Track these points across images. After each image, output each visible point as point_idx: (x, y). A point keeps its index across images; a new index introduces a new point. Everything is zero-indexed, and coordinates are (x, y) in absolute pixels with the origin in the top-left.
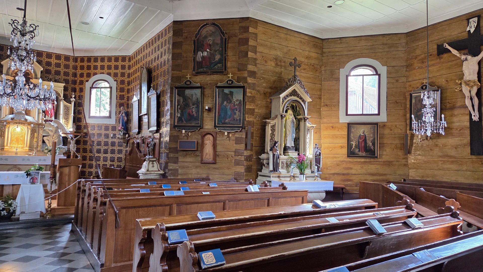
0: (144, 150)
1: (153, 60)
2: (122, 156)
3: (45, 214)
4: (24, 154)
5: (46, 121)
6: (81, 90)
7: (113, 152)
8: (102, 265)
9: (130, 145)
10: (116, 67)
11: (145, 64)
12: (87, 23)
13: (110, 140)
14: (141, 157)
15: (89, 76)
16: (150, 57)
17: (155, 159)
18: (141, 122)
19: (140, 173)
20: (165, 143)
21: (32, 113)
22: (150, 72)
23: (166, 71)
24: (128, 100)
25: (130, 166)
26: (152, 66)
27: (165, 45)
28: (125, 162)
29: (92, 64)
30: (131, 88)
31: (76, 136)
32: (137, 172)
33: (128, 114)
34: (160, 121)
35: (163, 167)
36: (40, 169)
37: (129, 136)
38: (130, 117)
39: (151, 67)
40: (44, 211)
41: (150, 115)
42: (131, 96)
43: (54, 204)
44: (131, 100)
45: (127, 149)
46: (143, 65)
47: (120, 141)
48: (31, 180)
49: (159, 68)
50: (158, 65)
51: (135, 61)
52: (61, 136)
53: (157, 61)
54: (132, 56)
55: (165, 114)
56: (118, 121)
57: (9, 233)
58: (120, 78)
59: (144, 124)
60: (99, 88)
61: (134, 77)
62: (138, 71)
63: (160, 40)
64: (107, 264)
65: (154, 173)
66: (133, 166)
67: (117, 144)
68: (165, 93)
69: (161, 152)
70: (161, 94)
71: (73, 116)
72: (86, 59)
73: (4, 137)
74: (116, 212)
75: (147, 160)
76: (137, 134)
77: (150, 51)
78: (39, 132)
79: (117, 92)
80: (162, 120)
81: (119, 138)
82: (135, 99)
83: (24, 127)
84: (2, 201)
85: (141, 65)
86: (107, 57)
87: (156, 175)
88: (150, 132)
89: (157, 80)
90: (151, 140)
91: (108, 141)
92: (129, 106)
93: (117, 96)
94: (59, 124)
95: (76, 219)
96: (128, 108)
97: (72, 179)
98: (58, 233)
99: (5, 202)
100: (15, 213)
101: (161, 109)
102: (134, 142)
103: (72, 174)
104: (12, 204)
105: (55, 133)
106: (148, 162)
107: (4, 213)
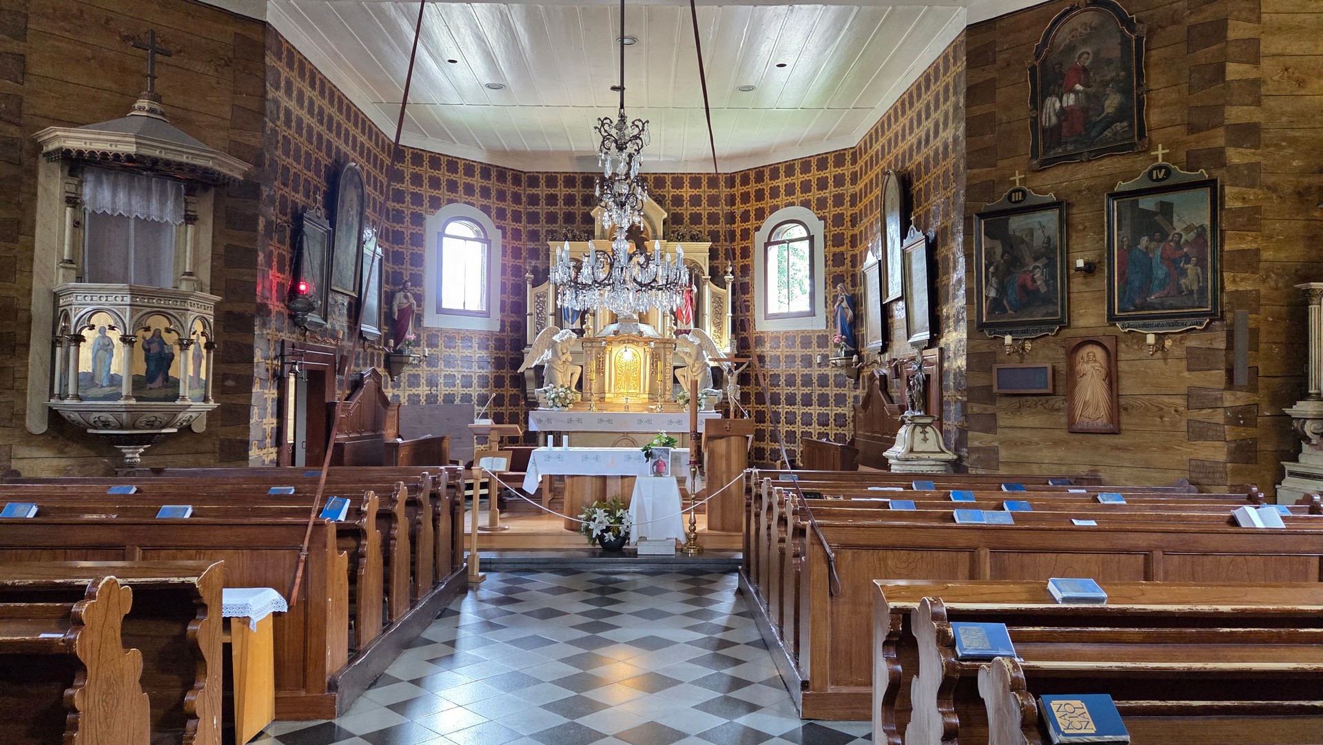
0: (899, 394)
1: (915, 147)
2: (846, 410)
3: (685, 545)
4: (641, 409)
5: (678, 333)
6: (746, 253)
7: (823, 400)
8: (805, 685)
9: (864, 382)
10: (822, 184)
11: (893, 162)
12: (749, 87)
13: (815, 372)
14: (893, 414)
15: (760, 215)
16: (905, 142)
17: (929, 420)
18: (890, 321)
19: (892, 458)
20: (955, 375)
21: (651, 320)
22: (905, 182)
23: (950, 174)
24: (854, 265)
25: (867, 437)
26: (910, 166)
27: (946, 99)
28: (854, 426)
29: (767, 185)
30: (861, 232)
31: (738, 366)
32: (884, 454)
33: (856, 303)
34: (939, 313)
35: (953, 442)
36: (670, 442)
37: (860, 359)
38: (860, 308)
39: (909, 169)
40: (683, 540)
41: (912, 301)
42: (861, 252)
43: (702, 526)
44: (862, 263)
45: (858, 392)
46: (889, 166)
47: (838, 373)
48: (655, 468)
49: (931, 167)
50: (927, 159)
51: (868, 158)
52: (708, 366)
53: (924, 150)
54: (860, 148)
55: (951, 295)
56: (831, 320)
57: (621, 581)
58: (831, 211)
59: (896, 325)
60: (784, 242)
61: (866, 201)
62: (877, 185)
63: (933, 87)
64: (817, 684)
65: (929, 459)
66: (874, 438)
67: (831, 381)
68: (949, 236)
69: (945, 399)
70: (939, 238)
71: (732, 317)
72: (752, 176)
73: (604, 373)
74: (828, 556)
75: (907, 421)
76: (880, 353)
77: (904, 126)
78: (665, 360)
79: (825, 247)
80: (945, 310)
81: (835, 364)
82: (871, 259)
83: (637, 349)
84: (605, 511)
85: (884, 168)
86: (800, 161)
87: (933, 463)
88: (914, 345)
89: (926, 201)
90: (916, 367)
91: (811, 375)
92: (857, 280)
93: (826, 256)
94: (703, 337)
95: (746, 561)
96: (854, 285)
97: (734, 468)
98: (712, 591)
99: (611, 513)
100: (629, 539)
101: (938, 280)
102: (872, 374)
103: (734, 457)
104: (622, 518)
105: (697, 359)
106: (912, 426)
107: (609, 536)
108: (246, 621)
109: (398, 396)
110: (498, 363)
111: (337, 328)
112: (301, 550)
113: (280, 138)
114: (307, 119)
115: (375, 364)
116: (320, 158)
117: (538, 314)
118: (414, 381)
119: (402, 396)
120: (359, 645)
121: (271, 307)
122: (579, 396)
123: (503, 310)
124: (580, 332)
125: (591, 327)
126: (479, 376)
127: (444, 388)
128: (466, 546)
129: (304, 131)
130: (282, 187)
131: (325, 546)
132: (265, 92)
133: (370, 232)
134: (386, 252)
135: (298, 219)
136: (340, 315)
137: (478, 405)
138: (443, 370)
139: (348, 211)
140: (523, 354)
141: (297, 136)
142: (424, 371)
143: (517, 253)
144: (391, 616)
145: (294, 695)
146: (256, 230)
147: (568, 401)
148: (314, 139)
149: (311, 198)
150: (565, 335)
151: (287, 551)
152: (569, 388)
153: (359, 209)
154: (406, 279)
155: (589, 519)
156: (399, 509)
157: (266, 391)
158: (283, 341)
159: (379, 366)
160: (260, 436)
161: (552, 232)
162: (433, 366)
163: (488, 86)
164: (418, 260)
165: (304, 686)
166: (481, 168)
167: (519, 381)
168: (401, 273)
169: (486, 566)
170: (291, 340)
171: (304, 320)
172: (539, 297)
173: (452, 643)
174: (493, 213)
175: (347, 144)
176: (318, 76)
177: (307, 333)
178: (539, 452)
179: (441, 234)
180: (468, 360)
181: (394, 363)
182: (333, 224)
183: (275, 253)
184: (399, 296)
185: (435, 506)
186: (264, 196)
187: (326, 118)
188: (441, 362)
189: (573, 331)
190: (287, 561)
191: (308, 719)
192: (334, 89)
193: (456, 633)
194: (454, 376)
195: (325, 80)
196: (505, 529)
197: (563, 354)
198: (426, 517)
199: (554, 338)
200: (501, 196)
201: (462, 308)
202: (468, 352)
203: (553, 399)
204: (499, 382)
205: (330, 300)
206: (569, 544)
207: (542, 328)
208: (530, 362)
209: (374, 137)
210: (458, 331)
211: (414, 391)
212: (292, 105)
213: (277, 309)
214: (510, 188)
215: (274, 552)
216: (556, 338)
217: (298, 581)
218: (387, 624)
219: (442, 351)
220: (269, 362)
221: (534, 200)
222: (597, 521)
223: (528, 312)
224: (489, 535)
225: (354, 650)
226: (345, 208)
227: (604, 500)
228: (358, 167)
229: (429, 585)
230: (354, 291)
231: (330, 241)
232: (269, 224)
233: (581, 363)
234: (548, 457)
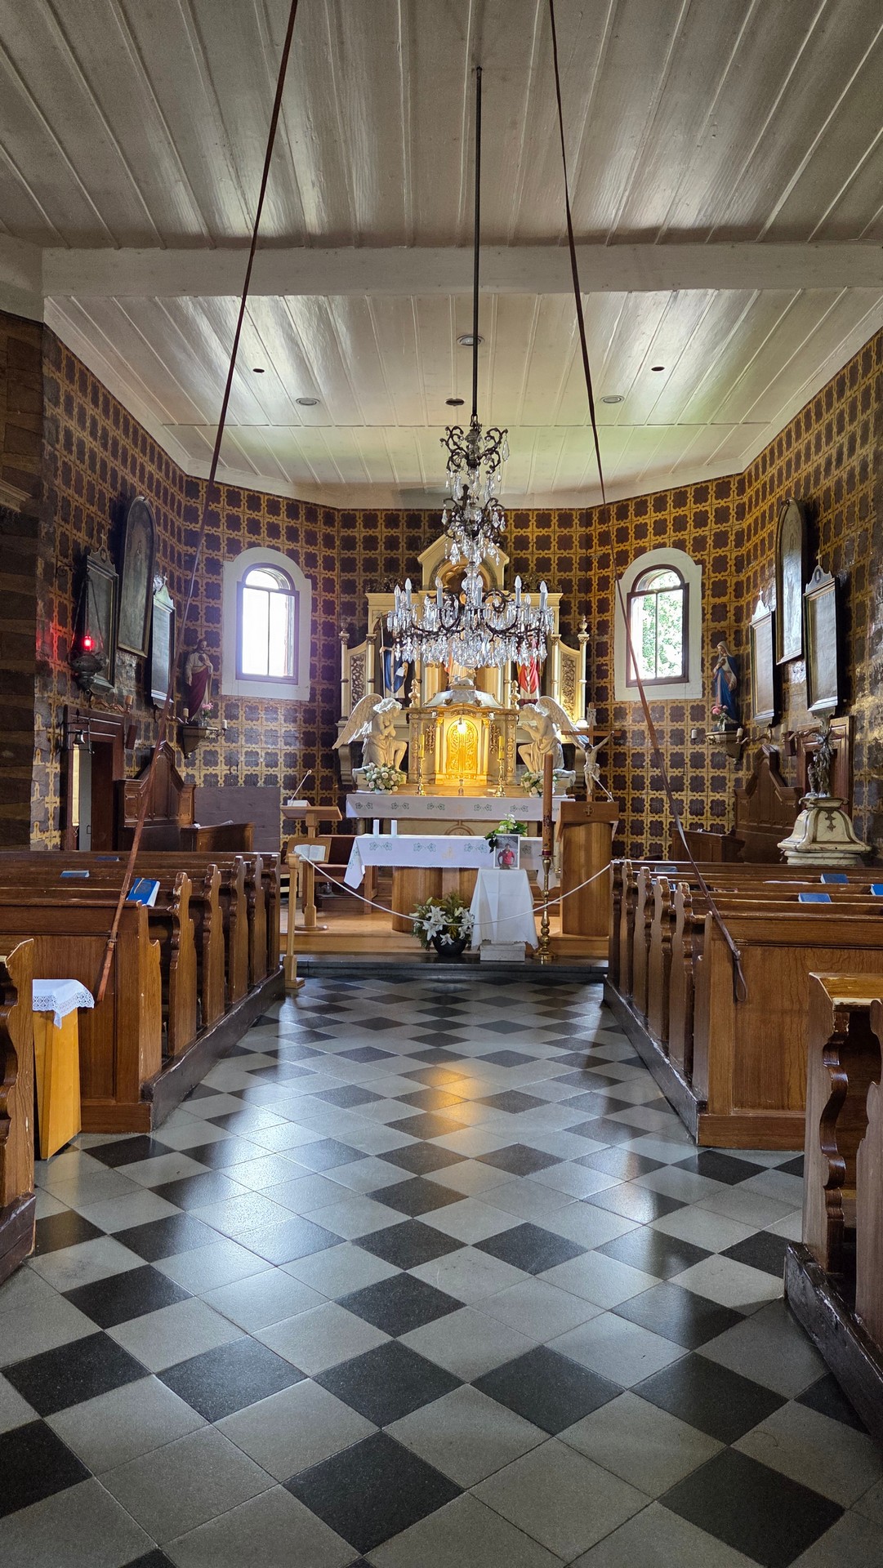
0: (795, 775)
1: (822, 469)
2: (725, 797)
3: (537, 950)
4: (478, 793)
5: (522, 703)
6: (604, 606)
7: (697, 785)
8: (702, 1106)
9: (748, 762)
10: (701, 520)
11: (793, 488)
12: (616, 397)
13: (688, 750)
14: (786, 799)
15: (623, 559)
16: (810, 463)
17: (836, 804)
18: (784, 686)
19: (790, 849)
20: (870, 748)
21: (488, 686)
22: (809, 512)
23: (870, 500)
24: (738, 619)
25: (752, 829)
26: (816, 492)
27: (866, 406)
28: (736, 816)
29: (631, 523)
30: (749, 578)
32: (779, 845)
33: (741, 665)
34: (851, 673)
35: (865, 830)
36: (519, 828)
37: (745, 734)
38: (746, 672)
39: (815, 496)
40: (534, 943)
41: (815, 659)
42: (748, 603)
43: (556, 928)
44: (749, 616)
45: (741, 774)
46: (788, 493)
47: (716, 751)
48: (501, 858)
49: (844, 492)
50: (839, 483)
51: (760, 486)
52: (559, 742)
53: (835, 472)
54: (750, 474)
55: (867, 650)
56: (709, 688)
57: (460, 990)
58: (711, 553)
59: (792, 690)
60: (651, 592)
61: (755, 540)
62: (771, 519)
63: (848, 393)
64: (717, 1106)
65: (836, 850)
66: (759, 829)
67: (708, 761)
68: (867, 577)
69: (856, 778)
70: (853, 580)
71: (586, 684)
72: (613, 511)
73: (433, 750)
74: (733, 954)
75: (809, 805)
76: (771, 726)
77: (809, 443)
78: (507, 734)
79: (703, 597)
80: (858, 670)
81: (714, 741)
82: (762, 611)
83: (475, 721)
84: (441, 910)
85: (781, 497)
86: (674, 491)
87: (841, 855)
88: (817, 713)
89: (837, 535)
90: (822, 739)
91: (683, 754)
92: (742, 637)
93: (703, 609)
94: (552, 706)
95: (614, 970)
96: (738, 643)
97: (595, 860)
98: (573, 1003)
99: (448, 912)
100: (470, 942)
101: (851, 633)
102: (761, 752)
103: (595, 847)
104: (461, 918)
105: (545, 733)
106: (815, 811)
107: (447, 939)
108: (49, 1015)
109: (193, 776)
110: (308, 739)
111: (125, 693)
112: (109, 937)
113: (60, 464)
114: (91, 443)
115: (167, 738)
116: (105, 491)
117: (354, 681)
118: (211, 759)
119: (197, 777)
120: (173, 1049)
121: (52, 665)
122: (405, 777)
123: (312, 675)
124: (406, 702)
125: (419, 695)
126: (286, 754)
127: (245, 768)
128: (282, 947)
129: (87, 457)
130: (63, 523)
131: (137, 933)
132: (43, 409)
133: (160, 580)
134: (178, 604)
135: (80, 562)
136: (129, 678)
137: (285, 789)
138: (243, 746)
139: (136, 555)
140: (336, 729)
141: (78, 462)
142: (222, 747)
143: (329, 608)
144: (205, 1020)
145: (103, 1103)
146: (34, 575)
147: (392, 783)
148: (98, 467)
149: (95, 538)
150: (388, 704)
151: (93, 938)
152: (393, 768)
153: (148, 552)
154: (200, 637)
155: (423, 917)
156: (213, 896)
157: (48, 765)
158: (66, 707)
159: (171, 741)
160: (41, 817)
161: (371, 582)
162: (233, 742)
163: (301, 402)
164: (214, 615)
165: (114, 1094)
166: (287, 504)
167: (332, 760)
168: (195, 631)
169: (305, 971)
170: (74, 705)
171: (90, 682)
172: (355, 661)
173: (274, 1054)
174: (302, 559)
175: (134, 474)
176: (101, 391)
177: (92, 698)
178: (361, 840)
179: (241, 585)
180: (272, 735)
181: (188, 736)
182: (119, 570)
183: (56, 604)
184: (194, 657)
185: (249, 897)
186: (43, 534)
187: (110, 442)
188: (242, 736)
189: (397, 700)
190: (93, 950)
191: (119, 1132)
192: (119, 406)
193: (277, 1043)
194: (258, 754)
195: (109, 396)
196: (324, 929)
197: (386, 727)
198: (239, 906)
199: (375, 708)
200: (311, 539)
201: (265, 673)
202: (272, 726)
203: (375, 781)
204: (308, 761)
205: (117, 659)
206: (399, 947)
207: (360, 697)
208: (347, 736)
209: (163, 467)
210: (261, 701)
211: (211, 770)
212: (73, 425)
213: (58, 668)
214: (321, 529)
215: (77, 938)
216: (376, 708)
217: (106, 972)
218: (201, 1029)
219: (243, 723)
220: (51, 730)
221: (349, 544)
222: (432, 921)
223: (343, 678)
224: (306, 933)
225: (168, 1057)
226: (133, 552)
227: (440, 897)
228: (147, 502)
229: (244, 988)
230: (143, 650)
231: (117, 587)
232: (48, 566)
233: (407, 739)
234: (374, 846)
